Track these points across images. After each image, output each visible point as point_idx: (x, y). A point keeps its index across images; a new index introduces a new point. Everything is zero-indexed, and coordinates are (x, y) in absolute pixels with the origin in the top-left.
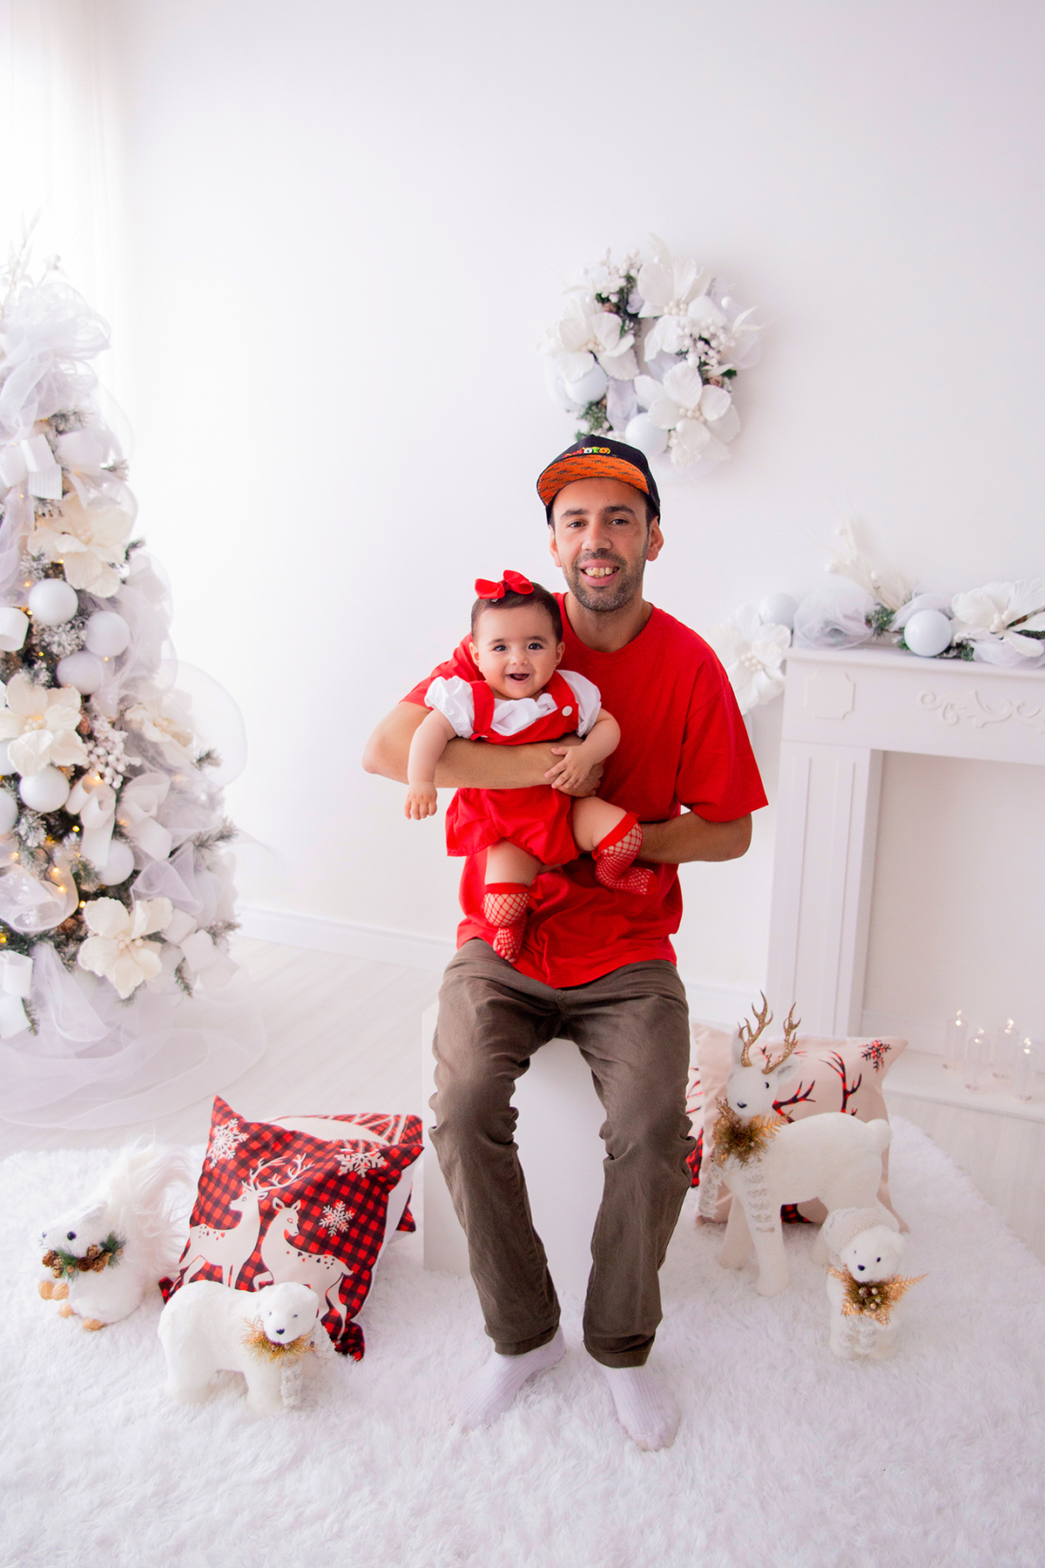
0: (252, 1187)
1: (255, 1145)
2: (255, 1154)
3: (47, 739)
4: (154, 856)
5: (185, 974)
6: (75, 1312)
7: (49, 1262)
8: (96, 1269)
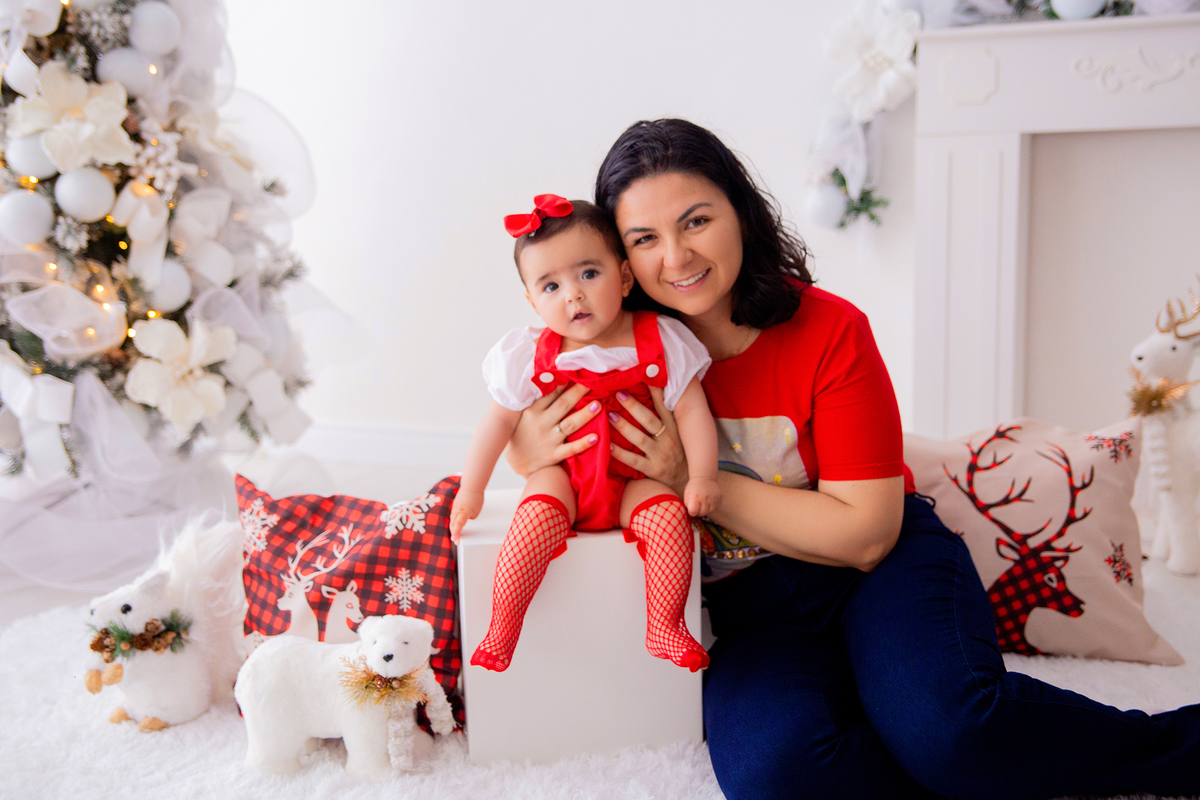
0: (294, 579)
1: (289, 527)
2: (291, 537)
3: (87, 130)
4: (212, 284)
5: (252, 418)
6: (130, 716)
7: (98, 646)
8: (157, 649)
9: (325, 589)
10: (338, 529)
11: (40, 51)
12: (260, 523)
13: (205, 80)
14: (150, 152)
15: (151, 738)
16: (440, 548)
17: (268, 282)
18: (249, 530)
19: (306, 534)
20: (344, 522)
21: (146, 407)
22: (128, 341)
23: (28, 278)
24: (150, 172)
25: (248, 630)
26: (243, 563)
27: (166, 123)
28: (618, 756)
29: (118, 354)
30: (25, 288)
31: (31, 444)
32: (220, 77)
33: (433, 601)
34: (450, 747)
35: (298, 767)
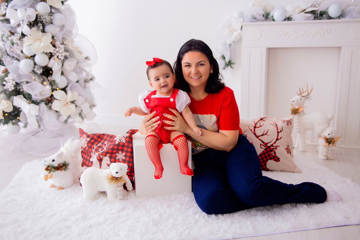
0: (94, 154)
1: (92, 141)
2: (93, 144)
3: (42, 44)
4: (72, 82)
5: (82, 114)
6: (55, 186)
7: (47, 169)
8: (61, 170)
9: (101, 156)
10: (104, 142)
11: (31, 25)
12: (85, 140)
13: (71, 32)
14: (57, 49)
15: (60, 191)
16: (129, 146)
17: (86, 81)
18: (83, 142)
19: (96, 143)
20: (106, 140)
21: (57, 111)
22: (52, 95)
23: (28, 80)
24: (57, 54)
25: (82, 166)
26: (81, 150)
27: (61, 42)
28: (171, 196)
29: (50, 99)
30: (27, 83)
31: (29, 120)
32: (74, 31)
33: (127, 159)
34: (132, 194)
35: (95, 198)
